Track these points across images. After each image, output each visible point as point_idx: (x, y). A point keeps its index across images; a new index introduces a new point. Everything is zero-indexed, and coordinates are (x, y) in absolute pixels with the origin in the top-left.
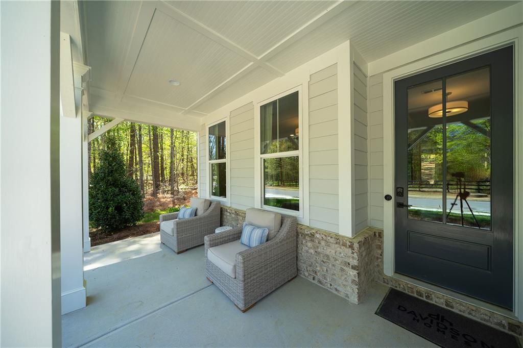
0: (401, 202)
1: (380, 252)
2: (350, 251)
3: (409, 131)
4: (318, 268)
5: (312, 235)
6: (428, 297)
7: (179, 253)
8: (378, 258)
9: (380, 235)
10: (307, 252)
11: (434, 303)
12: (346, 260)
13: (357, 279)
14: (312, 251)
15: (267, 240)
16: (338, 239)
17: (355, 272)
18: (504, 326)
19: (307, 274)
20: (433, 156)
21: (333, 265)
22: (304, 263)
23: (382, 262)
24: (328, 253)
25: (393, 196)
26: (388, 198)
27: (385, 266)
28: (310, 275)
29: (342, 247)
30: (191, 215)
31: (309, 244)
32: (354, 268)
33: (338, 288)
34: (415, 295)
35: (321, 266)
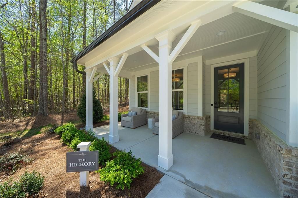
0: (216, 106)
1: (209, 122)
2: (202, 120)
3: (219, 81)
4: (191, 128)
5: (189, 117)
6: (223, 134)
7: (134, 129)
8: (209, 125)
9: (210, 117)
10: (187, 123)
11: (225, 135)
12: (201, 124)
13: (204, 129)
14: (189, 123)
15: (176, 119)
16: (199, 118)
17: (204, 127)
18: (242, 137)
19: (186, 131)
20: (225, 91)
21: (197, 126)
22: (186, 127)
23: (210, 125)
24: (195, 122)
25: (213, 104)
26: (212, 105)
27: (211, 127)
28: (188, 131)
29: (200, 120)
30: (135, 114)
31: (188, 121)
32: (203, 125)
33: (198, 133)
34: (220, 134)
35: (192, 127)
